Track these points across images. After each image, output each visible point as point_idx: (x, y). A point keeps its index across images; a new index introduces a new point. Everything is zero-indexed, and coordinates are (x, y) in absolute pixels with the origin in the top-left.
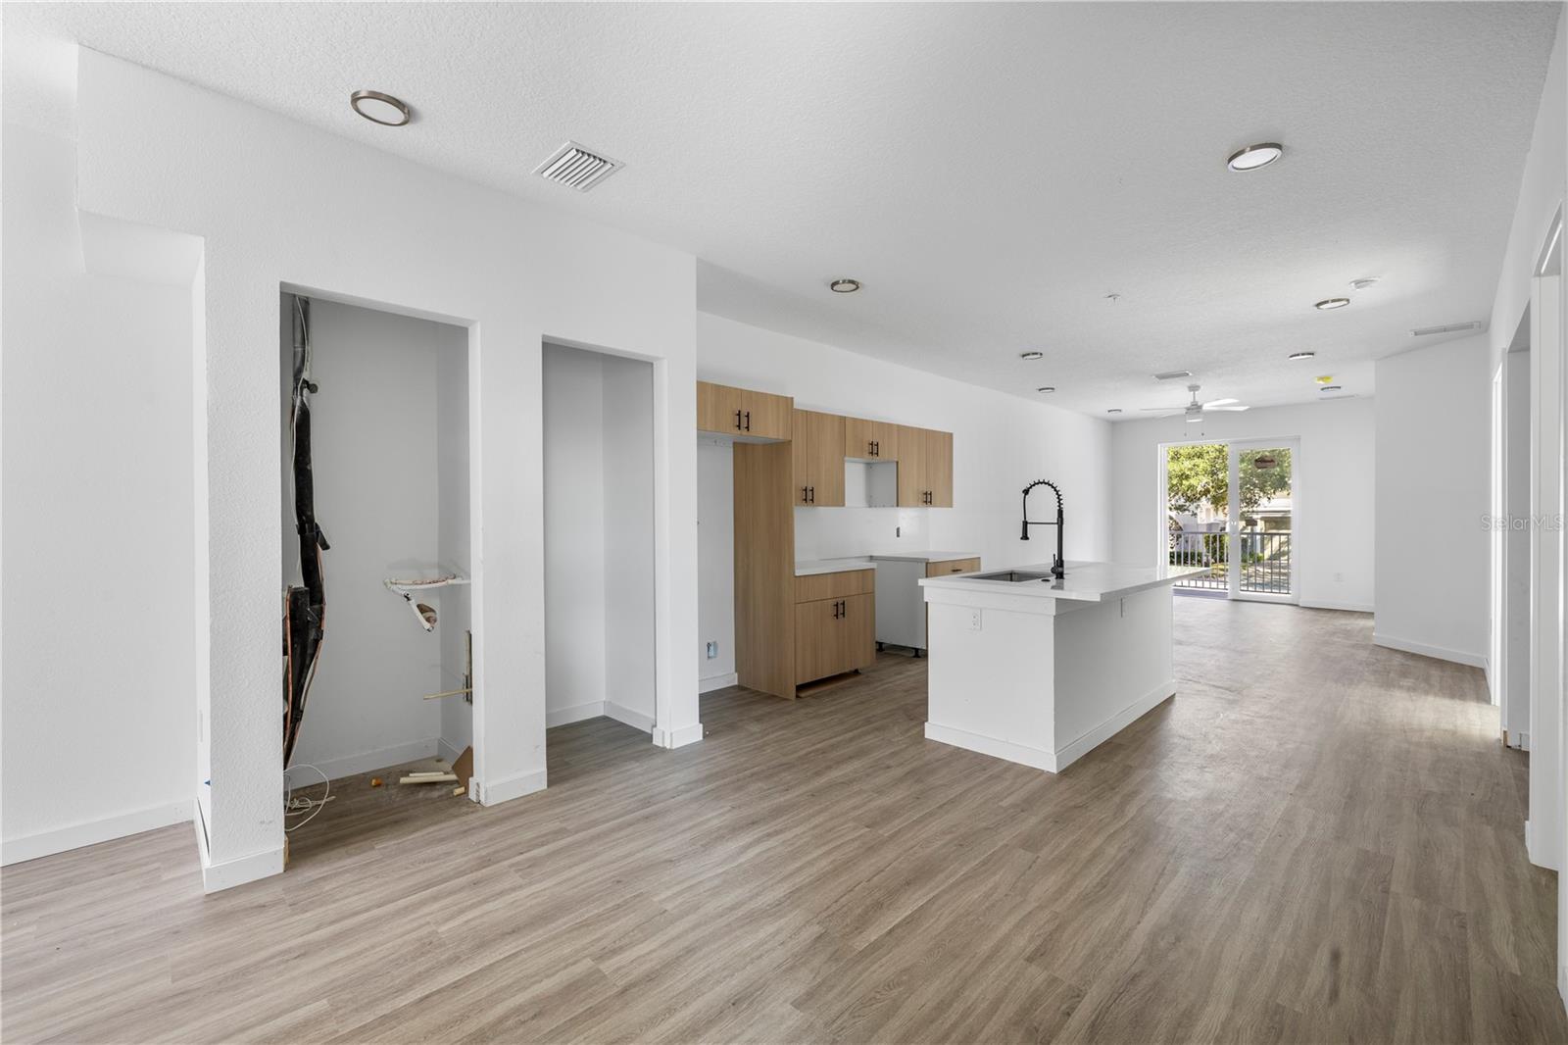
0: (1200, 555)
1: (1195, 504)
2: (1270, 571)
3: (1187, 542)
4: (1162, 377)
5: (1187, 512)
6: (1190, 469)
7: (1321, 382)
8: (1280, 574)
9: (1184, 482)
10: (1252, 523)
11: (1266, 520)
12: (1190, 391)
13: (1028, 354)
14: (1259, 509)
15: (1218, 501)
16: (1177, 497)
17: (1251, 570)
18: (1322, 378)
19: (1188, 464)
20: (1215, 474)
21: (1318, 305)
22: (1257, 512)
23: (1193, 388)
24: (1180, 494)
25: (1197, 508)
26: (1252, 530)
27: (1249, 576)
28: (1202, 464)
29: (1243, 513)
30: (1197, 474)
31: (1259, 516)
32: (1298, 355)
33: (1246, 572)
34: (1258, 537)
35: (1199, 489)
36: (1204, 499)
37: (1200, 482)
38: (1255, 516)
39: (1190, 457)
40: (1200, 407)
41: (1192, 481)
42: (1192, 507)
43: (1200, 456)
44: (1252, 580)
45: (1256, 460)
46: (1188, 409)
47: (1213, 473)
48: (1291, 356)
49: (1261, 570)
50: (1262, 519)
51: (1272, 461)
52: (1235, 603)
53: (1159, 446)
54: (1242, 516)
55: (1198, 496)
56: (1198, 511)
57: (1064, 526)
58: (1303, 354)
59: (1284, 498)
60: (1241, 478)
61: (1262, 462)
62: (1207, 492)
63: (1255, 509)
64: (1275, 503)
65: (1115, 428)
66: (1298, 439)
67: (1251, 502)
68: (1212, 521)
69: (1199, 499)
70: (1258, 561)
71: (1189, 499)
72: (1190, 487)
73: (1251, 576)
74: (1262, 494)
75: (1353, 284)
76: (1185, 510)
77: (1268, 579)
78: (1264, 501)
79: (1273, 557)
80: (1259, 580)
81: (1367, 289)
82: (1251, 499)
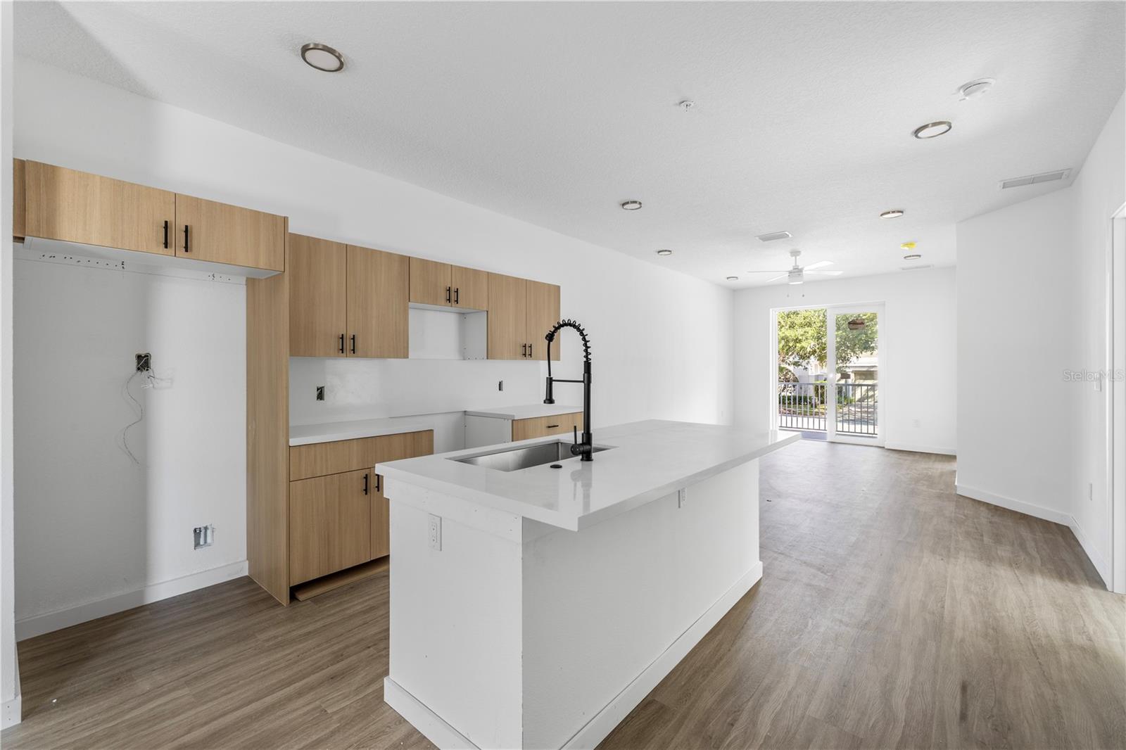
0: (810, 398)
1: (806, 361)
2: (859, 410)
3: (801, 388)
4: (766, 238)
5: (800, 367)
6: (802, 335)
7: (906, 248)
8: (867, 412)
9: (798, 345)
10: (845, 376)
11: (856, 373)
12: (792, 256)
13: (628, 203)
14: (850, 365)
15: (822, 359)
16: (793, 356)
17: (846, 409)
18: (906, 244)
19: (801, 331)
20: (820, 339)
21: (917, 132)
22: (849, 367)
23: (795, 253)
24: (795, 353)
25: (807, 364)
26: (846, 382)
27: (843, 414)
28: (811, 331)
29: (839, 368)
30: (807, 339)
31: (851, 370)
32: (889, 213)
33: (841, 410)
34: (851, 387)
35: (809, 350)
36: (812, 357)
37: (809, 345)
38: (847, 370)
39: (802, 326)
40: (801, 271)
41: (804, 344)
42: (804, 363)
43: (809, 325)
44: (846, 417)
45: (849, 323)
46: (790, 272)
47: (819, 338)
48: (882, 215)
49: (853, 409)
50: (852, 372)
51: (862, 323)
52: (833, 445)
53: (771, 310)
54: (838, 370)
55: (808, 355)
56: (809, 367)
57: (592, 385)
58: (893, 212)
59: (868, 356)
60: (837, 342)
61: (855, 324)
62: (814, 352)
63: (847, 365)
64: (863, 360)
65: (736, 294)
66: (884, 304)
67: (845, 359)
68: (819, 373)
69: (809, 357)
70: (849, 403)
71: (802, 357)
72: (802, 348)
73: (846, 414)
74: (852, 353)
75: (961, 91)
76: (799, 365)
77: (858, 415)
78: (854, 359)
79: (861, 400)
80: (852, 417)
81: (978, 95)
82: (845, 357)
